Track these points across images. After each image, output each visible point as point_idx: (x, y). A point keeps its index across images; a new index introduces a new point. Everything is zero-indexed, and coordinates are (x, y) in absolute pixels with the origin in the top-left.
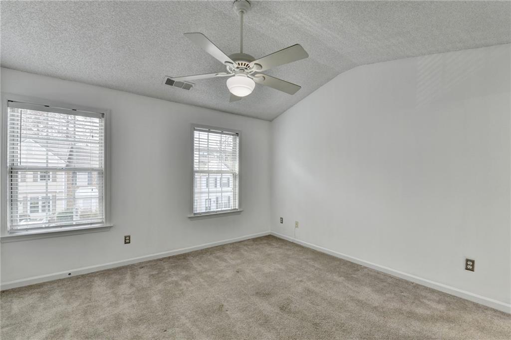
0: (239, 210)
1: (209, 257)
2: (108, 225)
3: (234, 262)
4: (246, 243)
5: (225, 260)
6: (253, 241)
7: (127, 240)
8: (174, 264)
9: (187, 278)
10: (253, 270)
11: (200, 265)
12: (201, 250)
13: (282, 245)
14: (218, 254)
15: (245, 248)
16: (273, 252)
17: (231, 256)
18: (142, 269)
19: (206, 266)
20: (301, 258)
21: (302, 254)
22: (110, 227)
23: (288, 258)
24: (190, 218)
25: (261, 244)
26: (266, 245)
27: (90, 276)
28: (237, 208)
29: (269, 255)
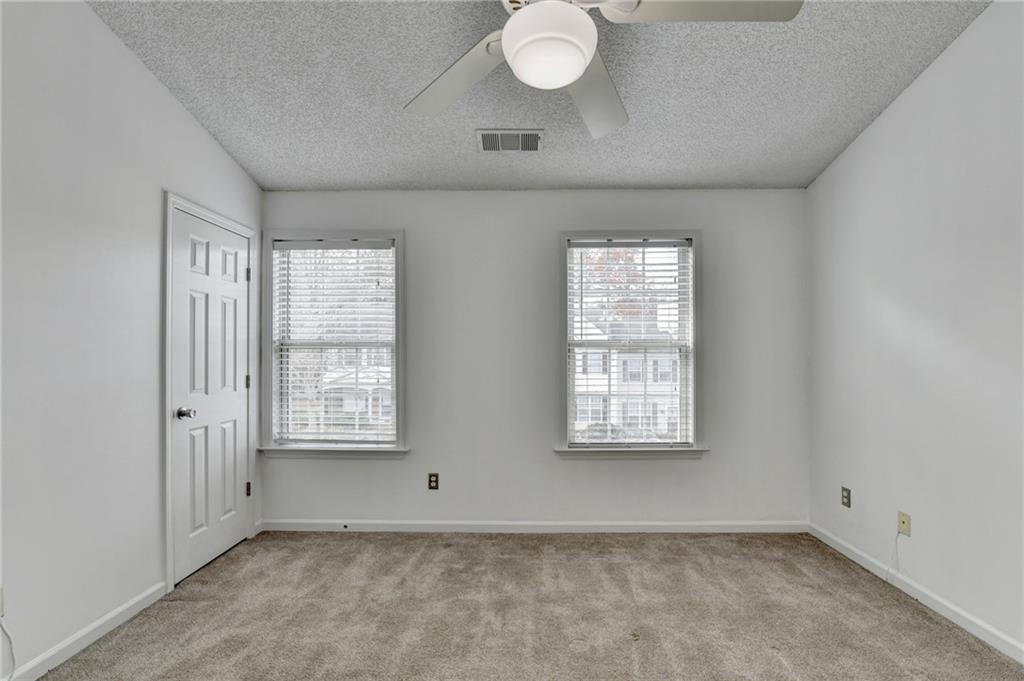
0: (694, 448)
1: (591, 562)
2: (401, 449)
3: (643, 598)
4: (713, 542)
5: (624, 584)
6: (740, 542)
7: (433, 482)
8: (506, 557)
9: (503, 606)
10: (685, 648)
11: (557, 577)
12: (585, 536)
13: (837, 582)
14: (617, 559)
15: (703, 559)
16: (789, 600)
17: (647, 576)
18: (448, 549)
19: (568, 587)
20: (902, 663)
21: (909, 642)
22: (405, 453)
23: (843, 643)
24: (558, 452)
25: (762, 557)
26: (776, 566)
27: (367, 540)
28: (691, 440)
29: (768, 607)
